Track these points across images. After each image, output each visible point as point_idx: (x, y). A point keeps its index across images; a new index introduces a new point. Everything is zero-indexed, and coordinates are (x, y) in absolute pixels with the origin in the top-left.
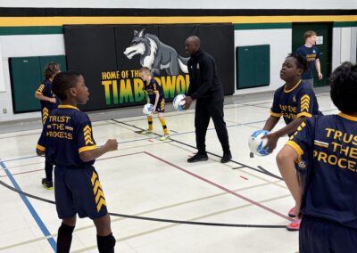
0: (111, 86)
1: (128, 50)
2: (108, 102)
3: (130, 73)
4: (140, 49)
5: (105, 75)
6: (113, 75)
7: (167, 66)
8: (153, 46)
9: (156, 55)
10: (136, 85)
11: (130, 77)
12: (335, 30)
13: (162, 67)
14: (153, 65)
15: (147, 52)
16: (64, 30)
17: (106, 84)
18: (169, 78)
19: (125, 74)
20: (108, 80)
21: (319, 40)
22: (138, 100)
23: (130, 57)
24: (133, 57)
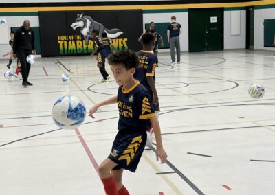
0: (63, 44)
1: (74, 25)
2: (61, 52)
3: (74, 37)
4: (81, 24)
5: (60, 38)
6: (65, 38)
8: (89, 23)
9: (90, 28)
10: (78, 44)
11: (74, 39)
14: (88, 33)
15: (85, 26)
16: (40, 14)
17: (61, 43)
19: (71, 37)
20: (62, 40)
22: (79, 52)
23: (74, 28)
24: (77, 28)
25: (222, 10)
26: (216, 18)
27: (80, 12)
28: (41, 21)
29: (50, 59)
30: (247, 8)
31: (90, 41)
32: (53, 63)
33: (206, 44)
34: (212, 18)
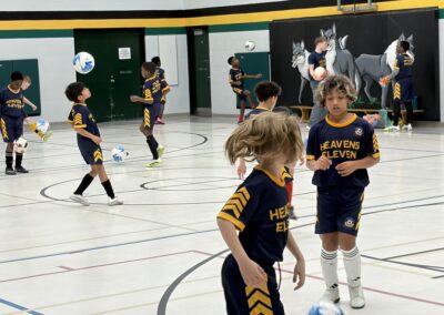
12: (148, 39)
21: (125, 53)
25: (141, 32)
26: (128, 49)
30: (189, 31)
33: (112, 105)
34: (120, 50)
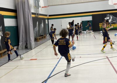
0: (101, 26)
2: (100, 29)
4: (108, 18)
5: (100, 24)
6: (102, 24)
7: (115, 22)
8: (111, 17)
9: (112, 19)
13: (114, 22)
15: (110, 19)
16: (92, 15)
17: (100, 26)
18: (115, 24)
20: (100, 25)
27: (108, 14)
28: (93, 18)
29: (96, 32)
31: (112, 25)
32: (97, 33)
